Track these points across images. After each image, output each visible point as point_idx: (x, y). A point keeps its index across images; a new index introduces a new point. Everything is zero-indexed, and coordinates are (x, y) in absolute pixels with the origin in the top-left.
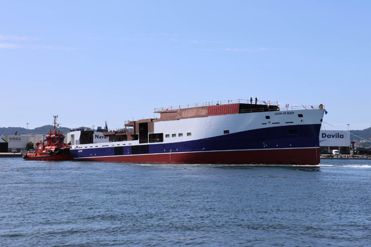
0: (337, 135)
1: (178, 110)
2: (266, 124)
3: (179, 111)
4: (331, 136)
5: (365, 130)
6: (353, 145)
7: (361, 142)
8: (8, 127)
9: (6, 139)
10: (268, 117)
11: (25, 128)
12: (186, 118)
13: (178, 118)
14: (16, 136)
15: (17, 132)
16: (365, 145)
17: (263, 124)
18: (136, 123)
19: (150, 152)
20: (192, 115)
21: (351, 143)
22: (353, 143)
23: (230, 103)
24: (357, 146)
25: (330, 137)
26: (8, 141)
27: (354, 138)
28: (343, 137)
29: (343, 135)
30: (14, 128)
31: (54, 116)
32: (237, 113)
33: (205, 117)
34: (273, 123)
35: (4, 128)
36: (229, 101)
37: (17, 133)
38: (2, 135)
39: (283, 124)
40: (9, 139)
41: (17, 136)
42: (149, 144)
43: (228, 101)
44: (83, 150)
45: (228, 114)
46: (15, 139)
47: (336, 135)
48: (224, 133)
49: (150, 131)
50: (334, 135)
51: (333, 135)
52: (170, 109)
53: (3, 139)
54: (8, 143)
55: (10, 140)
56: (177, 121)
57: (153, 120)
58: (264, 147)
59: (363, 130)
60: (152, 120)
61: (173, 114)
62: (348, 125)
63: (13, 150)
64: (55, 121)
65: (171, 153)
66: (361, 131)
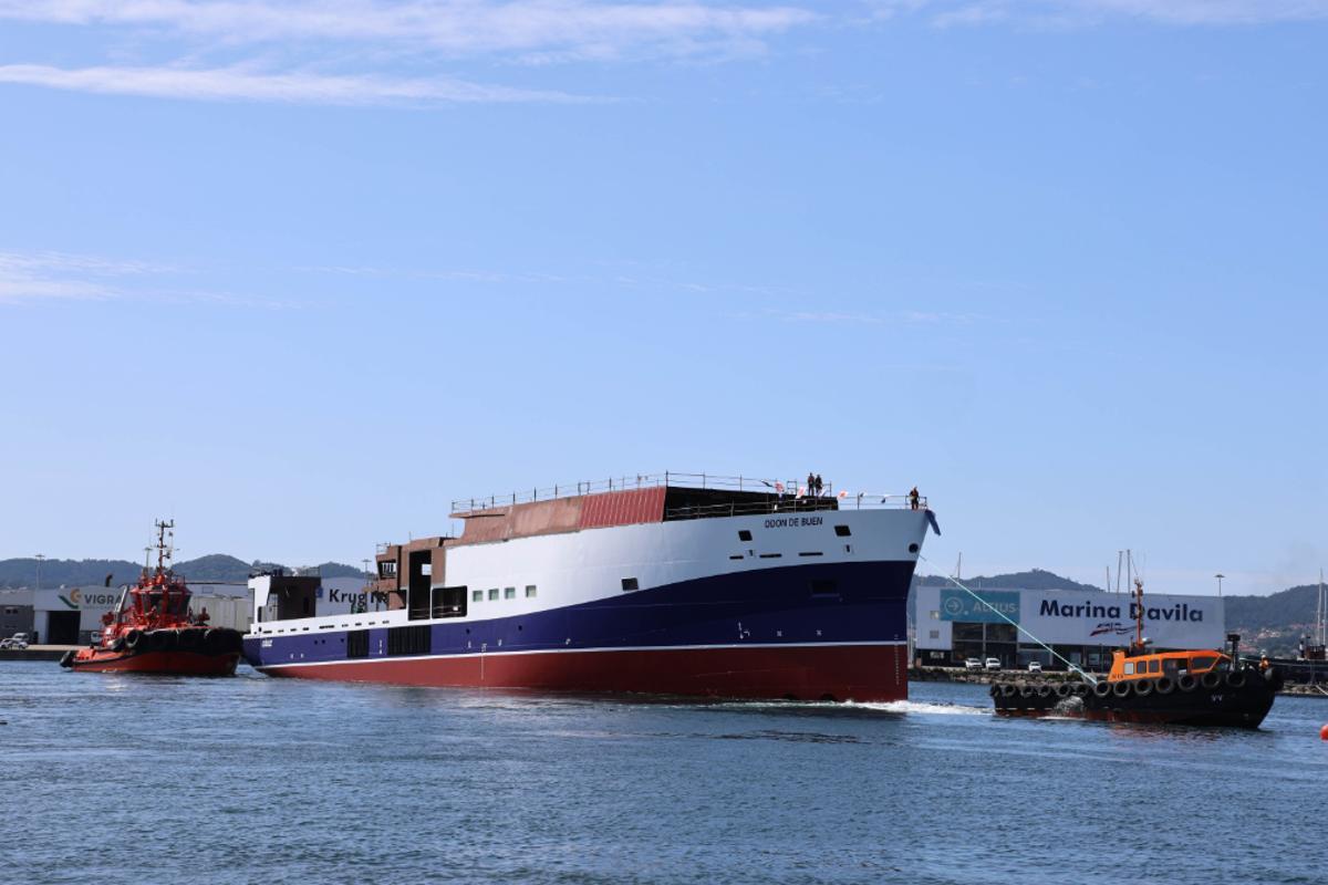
0: (1181, 609)
1: (508, 508)
2: (741, 557)
3: (511, 511)
4: (1162, 614)
5: (1276, 596)
6: (1234, 647)
7: (1262, 635)
8: (85, 561)
9: (74, 600)
10: (745, 536)
11: (139, 563)
12: (526, 536)
13: (505, 537)
14: (106, 592)
15: (110, 577)
16: (1276, 648)
17: (732, 558)
18: (403, 550)
19: (433, 650)
20: (541, 527)
21: (1229, 640)
22: (1235, 638)
23: (645, 485)
24: (1251, 650)
25: (1158, 617)
26: (82, 606)
27: (1241, 623)
28: (1200, 619)
29: (1200, 613)
30: (103, 563)
31: (160, 522)
32: (658, 519)
33: (574, 534)
34: (762, 556)
35: (70, 564)
36: (639, 478)
37: (111, 581)
38: (62, 587)
39: (791, 560)
40: (83, 600)
41: (110, 589)
42: (431, 621)
43: (635, 480)
44: (276, 640)
45: (634, 522)
46: (104, 601)
47: (1178, 612)
48: (625, 588)
49: (436, 582)
50: (1172, 611)
51: (1168, 612)
52: (489, 505)
53: (62, 598)
54: (78, 614)
55: (88, 601)
56: (503, 544)
57: (445, 542)
58: (742, 637)
59: (1271, 597)
60: (442, 540)
61: (495, 522)
62: (1218, 576)
63: (95, 636)
64: (161, 539)
65: (485, 654)
66: (1263, 598)
